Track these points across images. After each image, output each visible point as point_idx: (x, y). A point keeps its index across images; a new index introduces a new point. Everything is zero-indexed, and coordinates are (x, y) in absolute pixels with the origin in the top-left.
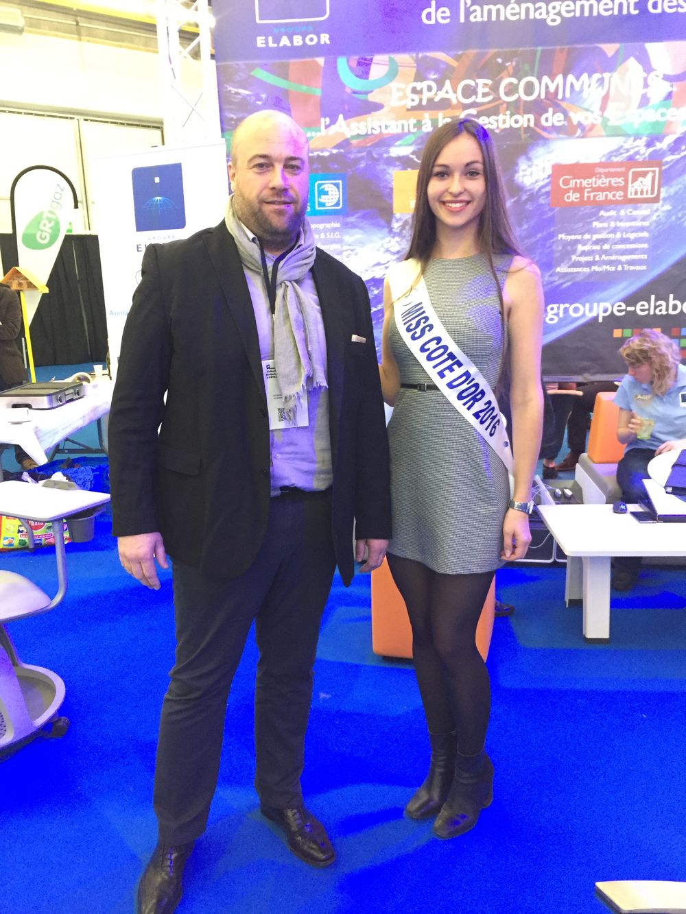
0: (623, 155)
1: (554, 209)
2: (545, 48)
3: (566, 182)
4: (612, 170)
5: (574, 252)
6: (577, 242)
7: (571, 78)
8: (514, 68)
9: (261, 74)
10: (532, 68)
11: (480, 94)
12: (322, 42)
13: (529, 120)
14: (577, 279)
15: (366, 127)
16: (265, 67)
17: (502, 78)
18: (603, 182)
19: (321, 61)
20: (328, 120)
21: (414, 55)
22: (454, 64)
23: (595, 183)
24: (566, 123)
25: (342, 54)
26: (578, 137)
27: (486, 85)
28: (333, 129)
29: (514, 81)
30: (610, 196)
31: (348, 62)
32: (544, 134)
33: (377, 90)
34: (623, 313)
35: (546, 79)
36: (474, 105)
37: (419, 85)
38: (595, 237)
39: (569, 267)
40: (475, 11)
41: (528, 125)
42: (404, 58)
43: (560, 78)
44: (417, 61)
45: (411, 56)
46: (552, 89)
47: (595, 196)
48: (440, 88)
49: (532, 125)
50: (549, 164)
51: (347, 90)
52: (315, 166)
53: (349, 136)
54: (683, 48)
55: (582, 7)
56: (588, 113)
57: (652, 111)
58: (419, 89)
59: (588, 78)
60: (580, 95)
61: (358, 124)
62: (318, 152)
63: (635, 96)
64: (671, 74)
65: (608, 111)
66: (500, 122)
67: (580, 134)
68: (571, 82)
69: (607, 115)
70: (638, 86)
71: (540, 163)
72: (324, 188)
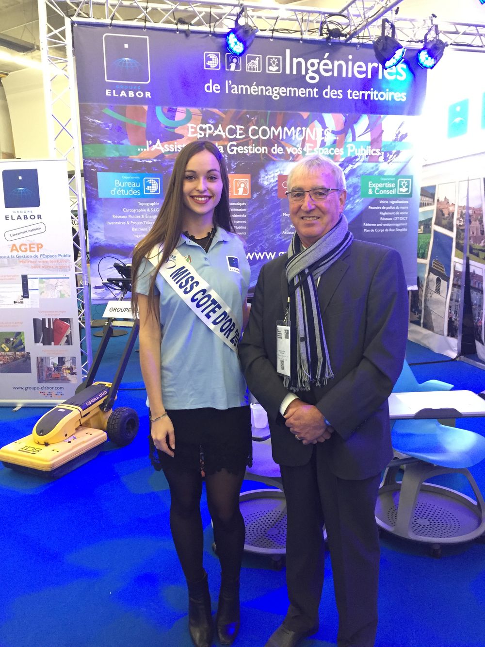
2: (272, 111)
7: (286, 129)
8: (256, 121)
9: (108, 112)
10: (266, 121)
11: (238, 134)
12: (147, 97)
13: (265, 150)
15: (174, 147)
16: (111, 108)
17: (250, 126)
19: (146, 107)
20: (151, 142)
21: (201, 109)
22: (224, 116)
24: (284, 153)
25: (158, 104)
26: (290, 161)
27: (241, 129)
28: (155, 147)
29: (257, 128)
31: (162, 109)
32: (273, 158)
33: (180, 127)
35: (273, 128)
36: (235, 139)
37: (204, 126)
39: (289, 231)
40: (234, 88)
41: (265, 153)
42: (194, 110)
43: (280, 128)
44: (202, 112)
45: (198, 109)
46: (276, 133)
48: (216, 129)
49: (267, 152)
50: (276, 175)
51: (162, 125)
52: (143, 169)
53: (163, 152)
54: (341, 117)
55: (290, 91)
56: (295, 148)
57: (327, 149)
58: (204, 128)
59: (295, 129)
60: (291, 138)
61: (169, 146)
62: (145, 161)
63: (318, 140)
64: (335, 130)
65: (305, 148)
66: (249, 150)
67: (292, 159)
68: (286, 131)
69: (305, 150)
70: (319, 135)
71: (272, 174)
72: (149, 182)
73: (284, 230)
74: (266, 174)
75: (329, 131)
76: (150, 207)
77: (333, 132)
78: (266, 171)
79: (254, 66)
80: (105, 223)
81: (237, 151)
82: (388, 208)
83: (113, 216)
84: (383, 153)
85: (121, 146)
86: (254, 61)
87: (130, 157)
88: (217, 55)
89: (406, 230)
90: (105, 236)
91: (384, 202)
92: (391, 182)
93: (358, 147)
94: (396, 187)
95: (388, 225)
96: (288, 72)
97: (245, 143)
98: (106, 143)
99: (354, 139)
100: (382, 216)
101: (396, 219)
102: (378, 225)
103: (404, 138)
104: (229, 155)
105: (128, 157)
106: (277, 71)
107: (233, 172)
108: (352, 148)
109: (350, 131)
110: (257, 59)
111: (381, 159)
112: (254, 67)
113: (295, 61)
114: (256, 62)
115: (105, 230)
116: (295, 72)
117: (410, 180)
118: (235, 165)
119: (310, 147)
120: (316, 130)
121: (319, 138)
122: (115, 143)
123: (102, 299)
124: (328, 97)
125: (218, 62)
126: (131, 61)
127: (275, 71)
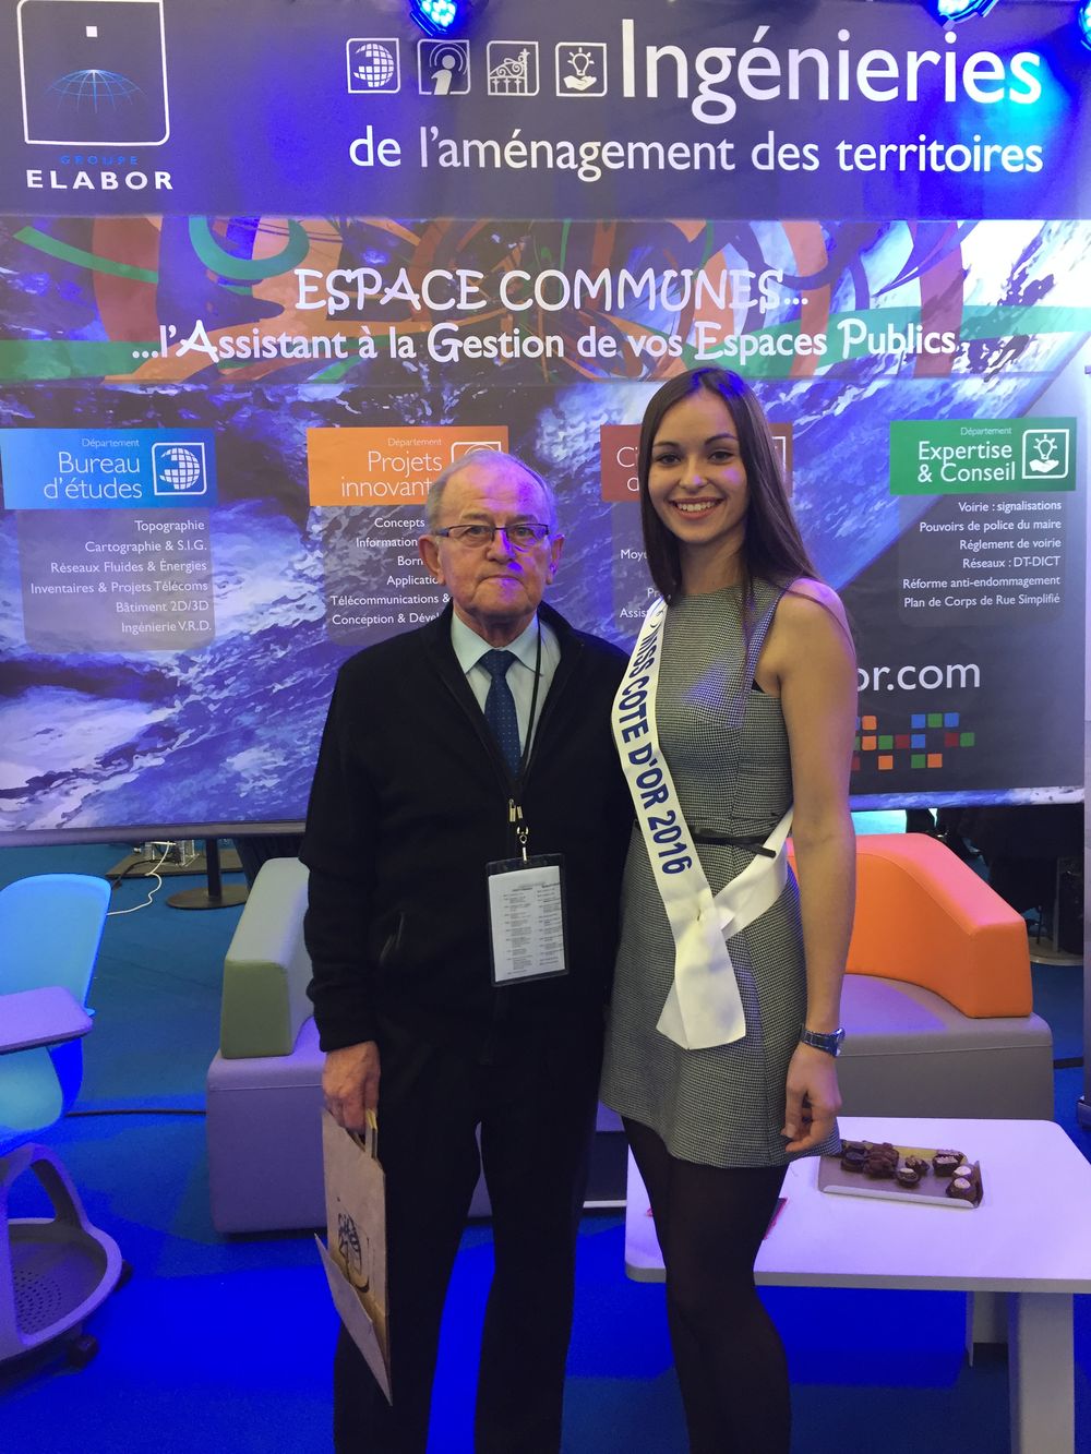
1: (610, 504)
2: (578, 221)
3: (628, 457)
7: (625, 275)
8: (523, 253)
9: (33, 238)
10: (557, 256)
11: (464, 297)
12: (158, 186)
13: (555, 345)
15: (251, 345)
16: (41, 226)
17: (502, 272)
19: (157, 221)
20: (173, 329)
21: (338, 220)
22: (415, 240)
24: (620, 353)
25: (198, 210)
26: (642, 380)
27: (472, 281)
28: (187, 345)
29: (527, 277)
31: (210, 225)
32: (582, 371)
33: (269, 279)
35: (580, 275)
36: (452, 315)
37: (349, 275)
40: (448, 148)
41: (555, 355)
42: (316, 225)
43: (605, 274)
44: (343, 230)
45: (331, 222)
46: (593, 292)
48: (389, 281)
49: (561, 354)
50: (596, 425)
51: (209, 276)
52: (150, 415)
53: (216, 360)
54: (814, 232)
55: (638, 152)
56: (661, 339)
57: (769, 338)
58: (349, 280)
59: (656, 276)
60: (645, 304)
61: (235, 341)
62: (156, 389)
63: (738, 310)
64: (797, 276)
65: (694, 334)
66: (503, 347)
67: (647, 375)
68: (626, 282)
69: (691, 342)
70: (742, 293)
71: (580, 422)
72: (170, 456)
73: (625, 605)
74: (562, 422)
75: (774, 278)
76: (174, 536)
77: (789, 281)
78: (560, 415)
79: (514, 77)
80: (26, 588)
81: (461, 350)
82: (987, 527)
83: (54, 567)
84: (966, 346)
85: (75, 345)
86: (514, 63)
87: (107, 378)
88: (390, 47)
89: (1056, 599)
90: (27, 630)
91: (974, 508)
92: (998, 441)
93: (877, 328)
94: (1016, 456)
95: (991, 582)
96: (629, 90)
97: (488, 324)
98: (27, 336)
99: (863, 302)
100: (969, 554)
101: (1017, 562)
102: (954, 584)
103: (1041, 295)
104: (432, 363)
105: (102, 379)
106: (590, 90)
107: (450, 422)
108: (855, 331)
109: (848, 275)
110: (525, 54)
111: (962, 364)
112: (513, 80)
113: (653, 55)
114: (522, 63)
115: (26, 608)
116: (652, 92)
117: (1067, 431)
118: (456, 397)
119: (709, 333)
120: (729, 278)
121: (740, 301)
122: (56, 337)
123: (21, 831)
124: (771, 166)
125: (391, 69)
126: (107, 79)
127: (588, 90)
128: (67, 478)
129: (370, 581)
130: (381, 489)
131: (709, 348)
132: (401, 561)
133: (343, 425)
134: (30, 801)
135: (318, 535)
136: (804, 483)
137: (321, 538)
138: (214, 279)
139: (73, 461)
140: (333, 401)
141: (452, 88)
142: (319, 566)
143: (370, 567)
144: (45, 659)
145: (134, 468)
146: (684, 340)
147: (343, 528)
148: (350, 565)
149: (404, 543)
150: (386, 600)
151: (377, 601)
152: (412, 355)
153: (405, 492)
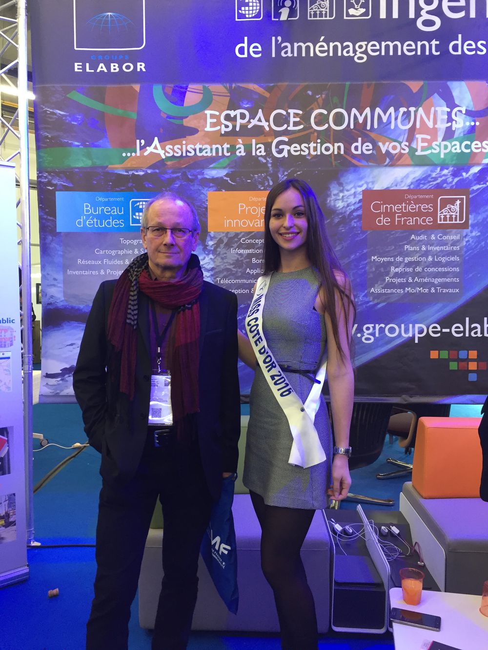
0: (431, 183)
1: (367, 232)
2: (354, 83)
3: (377, 207)
4: (421, 197)
5: (387, 273)
6: (390, 264)
7: (378, 110)
8: (324, 100)
9: (76, 96)
10: (341, 100)
11: (291, 124)
12: (139, 70)
13: (339, 148)
14: (392, 300)
15: (181, 149)
16: (81, 91)
17: (312, 110)
18: (412, 207)
19: (137, 87)
20: (143, 142)
21: (228, 85)
22: (267, 95)
23: (405, 209)
24: (374, 152)
25: (158, 81)
26: (386, 166)
27: (296, 115)
28: (150, 149)
29: (325, 112)
30: (420, 221)
31: (164, 89)
32: (354, 161)
33: (192, 116)
34: (439, 335)
35: (354, 111)
36: (285, 133)
37: (232, 113)
38: (407, 260)
39: (383, 288)
40: (286, 47)
41: (339, 153)
42: (217, 88)
43: (368, 111)
44: (231, 90)
45: (225, 87)
46: (361, 120)
47: (405, 221)
48: (253, 116)
49: (342, 152)
50: (360, 190)
51: (162, 114)
52: (130, 185)
53: (164, 157)
54: (483, 87)
55: (387, 47)
58: (232, 116)
59: (395, 111)
60: (388, 126)
61: (173, 147)
62: (133, 172)
63: (440, 128)
64: (473, 110)
65: (415, 142)
66: (311, 149)
67: (389, 162)
68: (379, 114)
69: (414, 145)
70: (442, 120)
71: (351, 188)
72: (139, 205)
73: (374, 286)
74: (341, 188)
75: (460, 111)
77: (469, 113)
78: (340, 184)
79: (322, 10)
80: (65, 272)
81: (289, 151)
83: (79, 261)
85: (94, 150)
86: (323, 2)
87: (110, 166)
90: (64, 292)
96: (383, 15)
97: (304, 137)
98: (71, 145)
104: (274, 158)
105: (107, 167)
106: (362, 15)
112: (321, 12)
114: (326, 3)
115: (65, 282)
116: (395, 15)
118: (285, 176)
119: (423, 140)
120: (436, 112)
121: (441, 124)
122: (85, 146)
123: (57, 395)
124: (459, 53)
125: (258, 8)
126: (116, 17)
127: (360, 16)
128: (88, 218)
129: (237, 271)
130: (244, 223)
131: (423, 149)
132: (254, 260)
133: (227, 190)
134: (62, 380)
135: (211, 247)
136: (476, 221)
137: (212, 248)
138: (165, 116)
139: (91, 208)
140: (222, 178)
141: (289, 17)
142: (212, 263)
143: (238, 263)
144: (73, 308)
145: (120, 211)
146: (410, 144)
147: (224, 243)
148: (227, 262)
149: (256, 251)
150: (245, 281)
151: (240, 281)
152: (263, 154)
153: (257, 225)
